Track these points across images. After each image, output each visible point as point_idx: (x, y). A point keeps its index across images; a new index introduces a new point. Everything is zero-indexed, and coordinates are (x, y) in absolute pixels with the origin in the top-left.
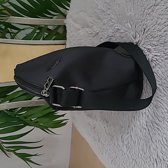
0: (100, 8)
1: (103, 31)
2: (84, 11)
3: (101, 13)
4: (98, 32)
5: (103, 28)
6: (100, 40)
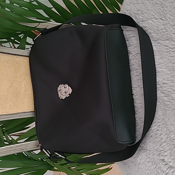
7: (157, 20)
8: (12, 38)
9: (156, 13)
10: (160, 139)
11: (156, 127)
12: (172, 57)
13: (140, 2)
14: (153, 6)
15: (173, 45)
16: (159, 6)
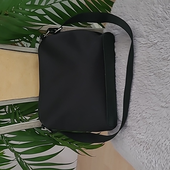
0: (160, 15)
1: (164, 40)
2: (134, 19)
3: (162, 21)
4: (156, 41)
5: (164, 38)
6: (159, 51)
7: (133, 21)
8: (25, 38)
9: (133, 15)
10: (136, 117)
11: (133, 108)
12: (143, 51)
13: (123, 6)
14: (131, 9)
15: (144, 41)
16: (135, 9)
